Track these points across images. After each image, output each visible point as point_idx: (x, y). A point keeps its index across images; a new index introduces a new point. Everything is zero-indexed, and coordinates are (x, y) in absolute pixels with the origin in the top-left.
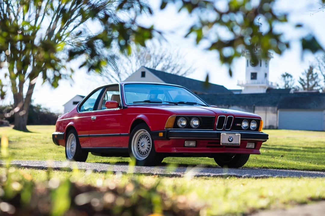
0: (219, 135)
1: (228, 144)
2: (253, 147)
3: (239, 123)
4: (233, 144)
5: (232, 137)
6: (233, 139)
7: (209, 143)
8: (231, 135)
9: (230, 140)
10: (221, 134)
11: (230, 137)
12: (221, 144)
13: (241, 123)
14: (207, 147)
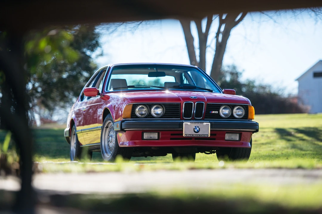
0: (181, 125)
1: (193, 135)
2: (238, 139)
3: (215, 110)
4: (200, 135)
5: (198, 127)
6: (199, 129)
7: (172, 135)
8: (197, 125)
9: (196, 130)
10: (184, 123)
11: (196, 127)
12: (184, 135)
13: (219, 111)
14: (171, 139)
